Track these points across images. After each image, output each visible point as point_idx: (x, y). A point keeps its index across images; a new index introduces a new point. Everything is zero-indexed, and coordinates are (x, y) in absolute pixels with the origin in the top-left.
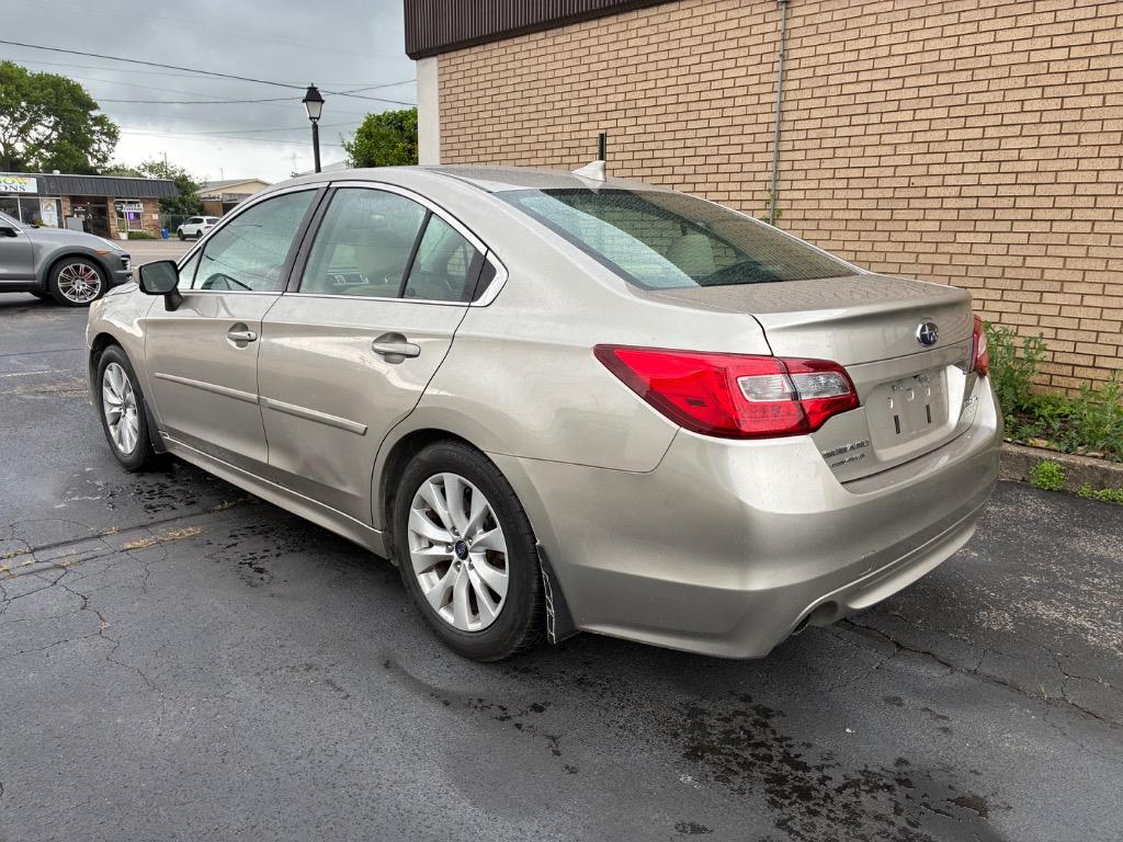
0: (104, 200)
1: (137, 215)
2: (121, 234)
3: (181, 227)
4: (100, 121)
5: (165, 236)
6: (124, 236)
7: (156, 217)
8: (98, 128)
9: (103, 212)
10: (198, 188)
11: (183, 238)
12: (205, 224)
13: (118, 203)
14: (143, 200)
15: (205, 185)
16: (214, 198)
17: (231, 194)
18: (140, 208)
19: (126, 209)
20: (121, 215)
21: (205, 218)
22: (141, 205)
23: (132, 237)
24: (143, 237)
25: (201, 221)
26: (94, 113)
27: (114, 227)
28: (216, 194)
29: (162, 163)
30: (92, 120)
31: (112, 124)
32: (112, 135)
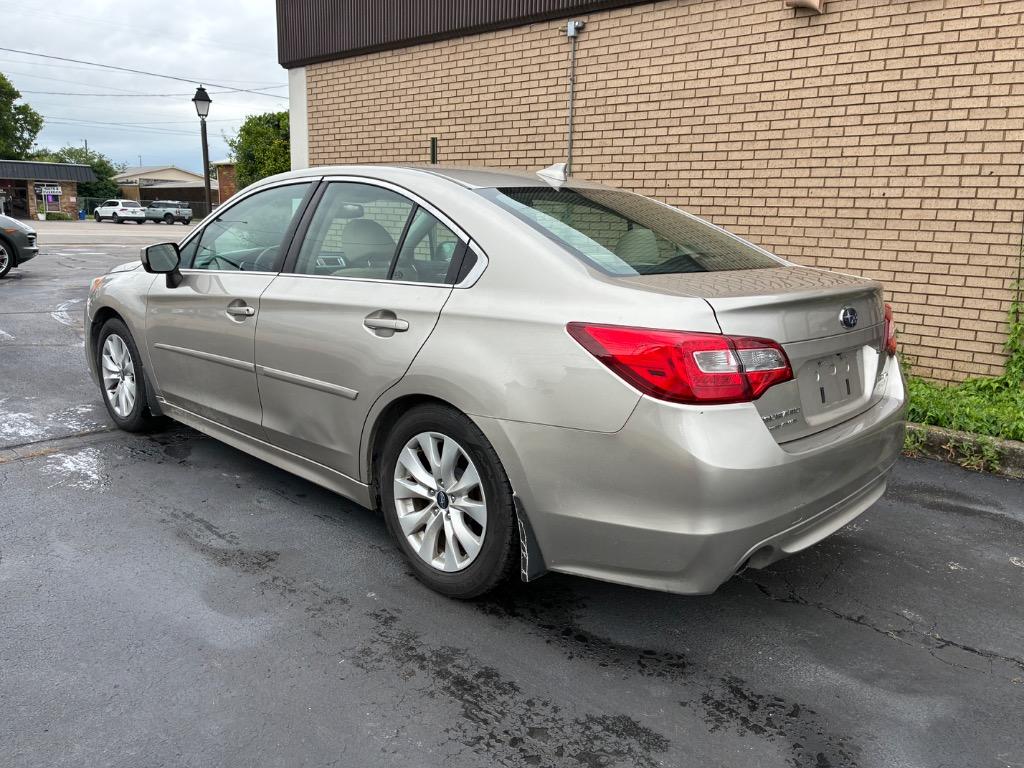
0: (24, 184)
1: (55, 198)
2: (39, 215)
3: (97, 209)
4: (24, 110)
5: (81, 217)
6: (42, 217)
7: (73, 199)
8: (21, 117)
9: (23, 194)
10: (116, 173)
11: (100, 219)
12: (120, 206)
13: (38, 186)
14: (61, 185)
15: (124, 169)
16: (132, 182)
17: (148, 180)
18: (58, 191)
19: (45, 191)
20: (39, 197)
21: (120, 201)
22: (60, 188)
23: (50, 217)
24: (60, 218)
25: (116, 204)
26: (17, 102)
27: (32, 210)
28: (134, 179)
29: (81, 150)
30: (16, 109)
31: (35, 113)
32: (34, 124)
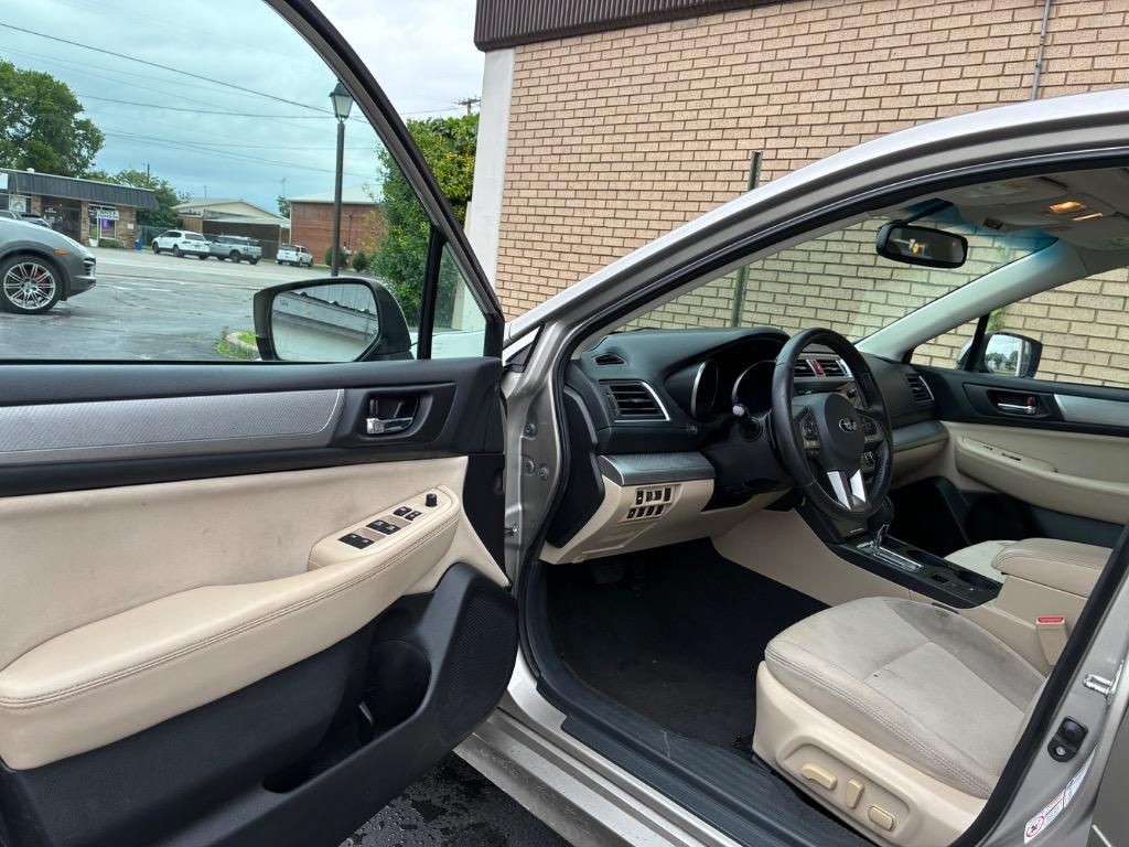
0: (78, 204)
1: (111, 223)
2: (91, 241)
3: (156, 239)
4: (85, 125)
5: (138, 247)
6: (94, 243)
7: (131, 226)
8: (81, 132)
9: (75, 217)
10: (178, 203)
11: (158, 251)
12: (183, 238)
13: (92, 208)
14: (119, 209)
15: (188, 199)
16: (195, 214)
17: (213, 213)
18: (115, 216)
19: (100, 215)
20: (94, 221)
21: (183, 233)
22: (117, 212)
23: (103, 244)
24: (114, 246)
25: (178, 235)
26: (79, 116)
27: (84, 234)
28: (197, 211)
29: (143, 174)
30: (76, 123)
31: (97, 130)
32: (95, 141)
